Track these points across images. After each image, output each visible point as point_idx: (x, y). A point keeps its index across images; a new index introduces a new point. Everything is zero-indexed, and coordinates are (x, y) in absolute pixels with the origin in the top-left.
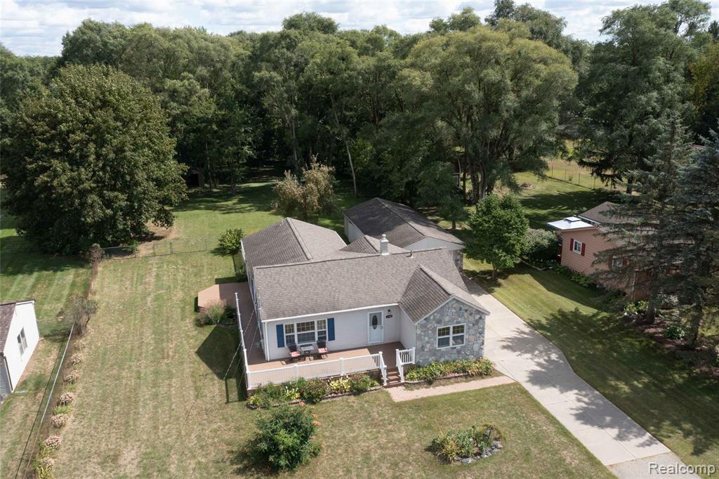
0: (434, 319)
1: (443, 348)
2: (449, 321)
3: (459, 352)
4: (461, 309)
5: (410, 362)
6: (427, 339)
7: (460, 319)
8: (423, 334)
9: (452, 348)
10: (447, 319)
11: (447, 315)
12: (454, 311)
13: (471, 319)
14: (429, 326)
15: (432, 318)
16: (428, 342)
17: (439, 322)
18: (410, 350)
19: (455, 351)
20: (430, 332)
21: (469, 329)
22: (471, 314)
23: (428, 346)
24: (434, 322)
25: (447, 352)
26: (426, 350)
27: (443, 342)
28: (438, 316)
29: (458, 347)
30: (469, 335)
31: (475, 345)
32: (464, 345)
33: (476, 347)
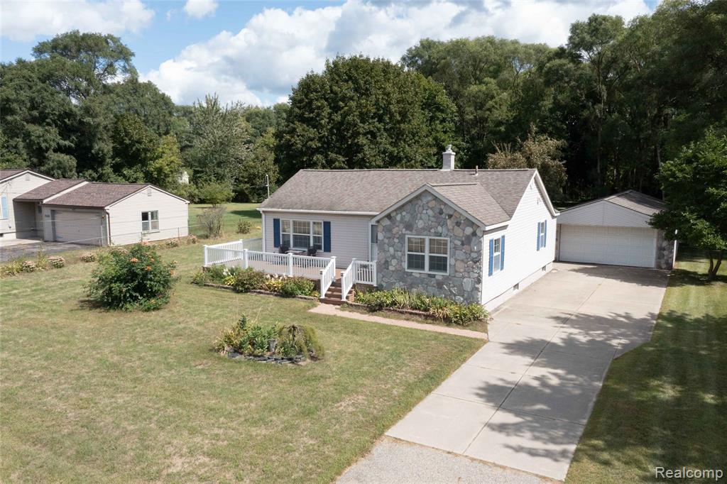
0: (402, 221)
1: (416, 272)
2: (423, 229)
3: (440, 285)
4: (441, 212)
5: (370, 283)
6: (391, 250)
7: (440, 229)
8: (386, 241)
9: (429, 275)
10: (420, 224)
11: (421, 219)
12: (430, 212)
13: (458, 231)
14: (395, 230)
15: (398, 218)
16: (394, 257)
17: (409, 227)
18: (370, 263)
19: (433, 282)
20: (396, 240)
21: (455, 248)
22: (458, 224)
23: (394, 262)
24: (401, 226)
25: (421, 281)
26: (391, 268)
27: (416, 262)
28: (407, 218)
29: (439, 275)
30: (456, 260)
31: (465, 280)
32: (447, 274)
33: (467, 283)
